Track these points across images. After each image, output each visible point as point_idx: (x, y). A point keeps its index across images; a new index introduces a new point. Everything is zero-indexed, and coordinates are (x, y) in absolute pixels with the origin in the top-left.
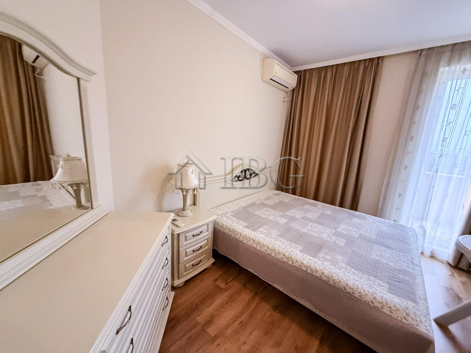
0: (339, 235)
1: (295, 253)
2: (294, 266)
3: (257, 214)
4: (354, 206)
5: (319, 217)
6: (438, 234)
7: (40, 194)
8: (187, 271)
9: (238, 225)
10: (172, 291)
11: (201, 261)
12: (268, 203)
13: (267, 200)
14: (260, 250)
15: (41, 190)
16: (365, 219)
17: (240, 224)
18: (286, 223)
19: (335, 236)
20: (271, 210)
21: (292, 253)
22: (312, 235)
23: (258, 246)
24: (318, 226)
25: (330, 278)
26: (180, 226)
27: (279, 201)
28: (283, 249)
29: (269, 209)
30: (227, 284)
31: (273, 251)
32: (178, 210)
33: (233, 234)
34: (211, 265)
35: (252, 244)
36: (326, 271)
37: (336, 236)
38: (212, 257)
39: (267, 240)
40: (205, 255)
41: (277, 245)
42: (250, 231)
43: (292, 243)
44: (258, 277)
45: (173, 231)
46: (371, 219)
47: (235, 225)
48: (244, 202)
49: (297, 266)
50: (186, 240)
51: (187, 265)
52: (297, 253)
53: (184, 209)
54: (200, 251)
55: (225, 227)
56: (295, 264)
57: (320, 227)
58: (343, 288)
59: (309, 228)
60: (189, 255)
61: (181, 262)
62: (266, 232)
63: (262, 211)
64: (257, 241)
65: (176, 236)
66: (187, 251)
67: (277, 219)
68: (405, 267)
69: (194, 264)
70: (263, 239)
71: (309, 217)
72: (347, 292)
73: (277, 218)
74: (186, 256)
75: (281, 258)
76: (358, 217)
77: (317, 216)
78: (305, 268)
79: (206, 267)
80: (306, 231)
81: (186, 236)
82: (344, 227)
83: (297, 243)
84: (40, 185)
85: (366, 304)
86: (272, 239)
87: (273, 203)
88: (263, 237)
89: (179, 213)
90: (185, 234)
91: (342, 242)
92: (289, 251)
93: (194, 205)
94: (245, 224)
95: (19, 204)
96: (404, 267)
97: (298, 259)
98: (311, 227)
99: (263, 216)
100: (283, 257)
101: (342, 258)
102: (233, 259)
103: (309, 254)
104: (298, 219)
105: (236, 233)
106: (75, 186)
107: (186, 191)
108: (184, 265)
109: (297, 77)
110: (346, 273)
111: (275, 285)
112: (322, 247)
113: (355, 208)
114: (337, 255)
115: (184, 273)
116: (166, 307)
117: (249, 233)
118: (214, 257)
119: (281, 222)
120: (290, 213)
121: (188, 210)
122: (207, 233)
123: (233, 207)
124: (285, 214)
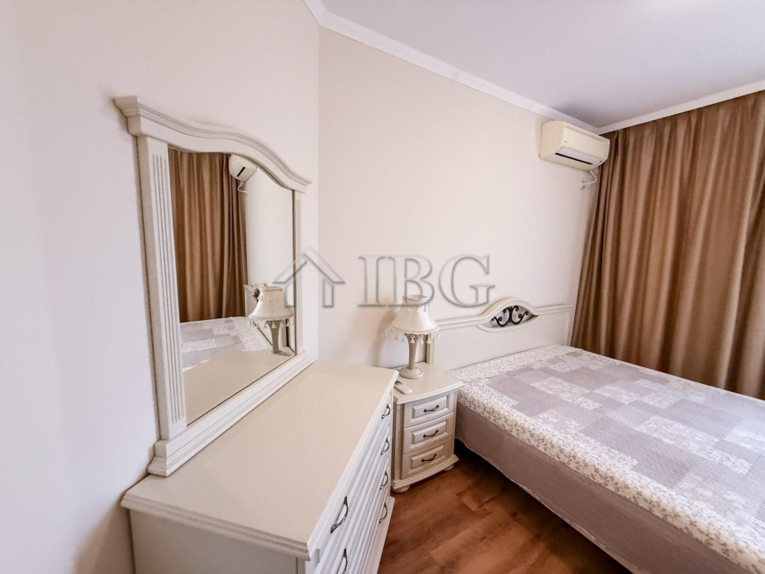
1: (620, 470)
2: (619, 496)
3: (536, 386)
5: (675, 405)
7: (233, 334)
8: (413, 468)
9: (500, 403)
10: (391, 496)
11: (435, 455)
12: (555, 369)
13: (554, 363)
14: (545, 453)
15: (233, 327)
17: (504, 400)
18: (598, 411)
19: (720, 452)
20: (563, 382)
21: (614, 470)
22: (661, 441)
23: (541, 445)
24: (674, 424)
25: (714, 537)
26: (406, 392)
27: (579, 367)
28: (593, 459)
29: (560, 381)
30: (481, 505)
31: (572, 458)
32: (402, 367)
33: (491, 417)
34: (452, 467)
35: (528, 439)
36: (702, 521)
37: (722, 451)
38: (455, 453)
39: (559, 437)
40: (442, 447)
41: (580, 449)
42: (523, 415)
43: (613, 450)
44: (542, 504)
45: (396, 399)
47: (496, 401)
48: (510, 364)
49: (628, 497)
50: (413, 417)
51: (414, 459)
52: (628, 471)
53: (410, 367)
54: (435, 438)
55: (477, 403)
56: (623, 492)
57: (678, 425)
59: (652, 425)
60: (418, 442)
61: (405, 451)
62: (555, 421)
63: (545, 383)
64: (539, 436)
65: (399, 408)
66: (415, 434)
67: (577, 401)
69: (425, 459)
70: (550, 433)
71: (651, 403)
73: (577, 399)
74: (413, 442)
75: (590, 475)
77: (670, 403)
78: (647, 504)
79: (444, 468)
80: (645, 431)
81: (414, 410)
82: (744, 434)
83: (624, 452)
84: (232, 321)
86: (569, 437)
87: (568, 370)
89: (403, 373)
90: (412, 406)
91: (740, 467)
92: (607, 464)
93: (425, 361)
94: (514, 402)
95: (212, 344)
97: (629, 483)
98: (656, 424)
99: (548, 392)
100: (595, 473)
101: (742, 501)
102: (491, 462)
103: (655, 478)
104: (624, 404)
105: (497, 416)
106: (275, 324)
107: (414, 339)
108: (410, 458)
109: (609, 143)
111: (577, 526)
112: (687, 469)
114: (729, 492)
115: (410, 470)
116: (384, 518)
117: (522, 420)
118: (456, 452)
119: (586, 407)
120: (605, 392)
121: (417, 368)
122: (446, 410)
123: (489, 371)
124: (595, 391)
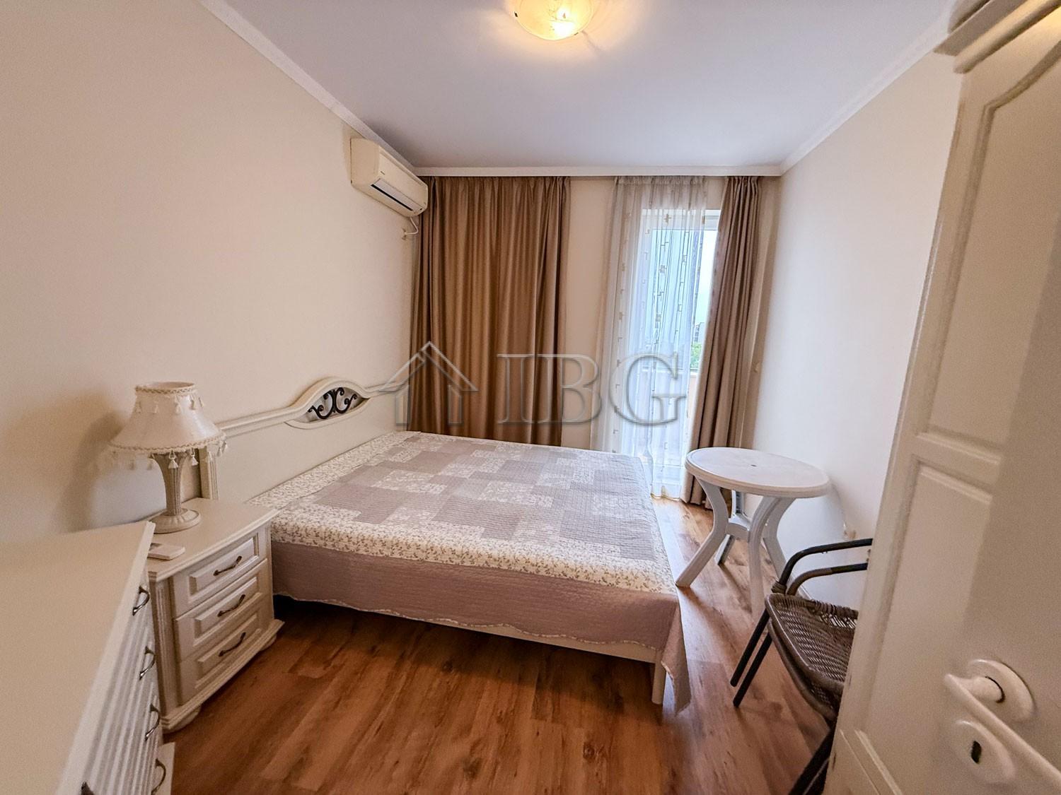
0: (539, 491)
1: (473, 543)
2: (475, 567)
3: (378, 486)
4: (555, 440)
5: (503, 467)
6: (666, 462)
10: (166, 743)
11: (244, 634)
12: (396, 461)
13: (393, 454)
14: (401, 559)
16: (574, 456)
17: (342, 517)
18: (445, 492)
19: (535, 495)
20: (407, 473)
21: (467, 545)
22: (498, 503)
23: (395, 550)
24: (505, 484)
25: (540, 564)
26: (171, 556)
27: (420, 452)
28: (449, 542)
29: (403, 472)
30: (327, 663)
31: (430, 551)
32: (157, 515)
33: (327, 543)
34: (274, 639)
35: (380, 550)
36: (532, 556)
38: (276, 618)
39: (413, 534)
40: (254, 617)
41: (436, 537)
42: (369, 525)
43: (464, 527)
45: (153, 574)
46: (583, 454)
47: (331, 520)
49: (481, 565)
50: (194, 592)
51: (203, 660)
52: (478, 540)
53: (171, 511)
54: (240, 610)
55: (303, 533)
56: (477, 562)
57: (508, 485)
58: (562, 574)
59: (489, 491)
60: (209, 629)
62: (406, 518)
63: (388, 480)
64: (392, 541)
66: (201, 618)
67: (424, 489)
68: (637, 516)
69: (225, 650)
70: (404, 534)
71: (486, 471)
72: (568, 579)
73: (424, 487)
74: (199, 632)
75: (448, 559)
76: (565, 456)
77: (499, 466)
78: (497, 562)
79: (261, 646)
80: (485, 499)
81: (193, 579)
82: (546, 476)
83: (473, 525)
85: (596, 585)
86: (423, 529)
87: (409, 458)
88: (404, 530)
90: (189, 575)
91: (547, 502)
92: (461, 541)
93: (201, 496)
94: (357, 514)
96: (634, 515)
97: (481, 551)
98: (492, 489)
99: (393, 489)
100: (451, 556)
101: (551, 528)
103: (498, 538)
104: (465, 478)
107: (176, 460)
108: (196, 660)
109: (427, 190)
110: (562, 549)
111: (441, 621)
112: (518, 519)
113: (556, 442)
114: (544, 525)
115: (198, 682)
116: (160, 785)
117: (370, 530)
119: (434, 493)
120: (448, 472)
121: (185, 510)
122: (255, 558)
123: (314, 484)
124: (440, 474)
